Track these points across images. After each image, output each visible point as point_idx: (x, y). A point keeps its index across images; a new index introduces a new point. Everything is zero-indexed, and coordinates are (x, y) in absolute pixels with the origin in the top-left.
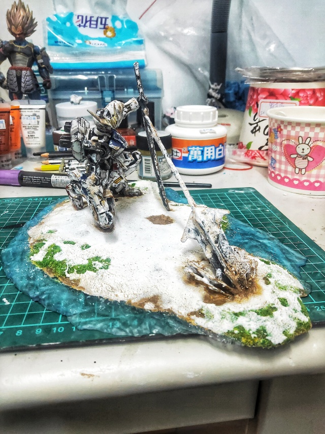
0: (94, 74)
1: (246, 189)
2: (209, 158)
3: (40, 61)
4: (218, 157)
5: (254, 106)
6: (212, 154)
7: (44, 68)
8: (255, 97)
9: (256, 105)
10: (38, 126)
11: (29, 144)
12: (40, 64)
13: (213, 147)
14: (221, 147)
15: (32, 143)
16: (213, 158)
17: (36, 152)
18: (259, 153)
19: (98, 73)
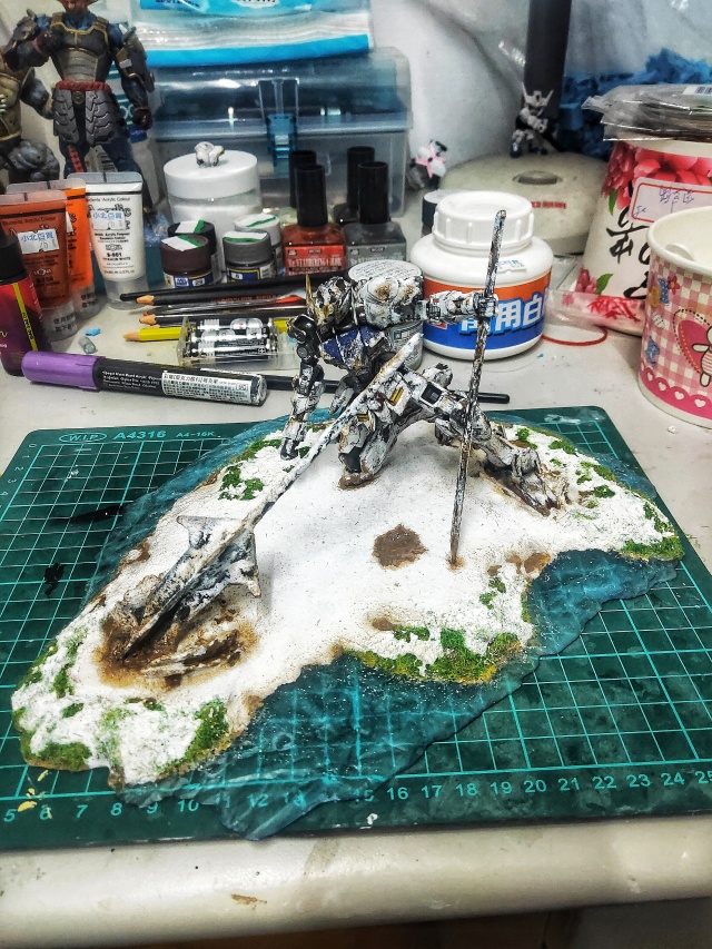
0: (249, 77)
1: (584, 411)
2: (508, 325)
3: (125, 63)
4: (527, 322)
5: (622, 189)
6: (513, 317)
7: (134, 79)
8: (626, 169)
9: (626, 189)
10: (127, 231)
11: (110, 272)
12: (125, 71)
13: (518, 303)
14: (536, 299)
15: (118, 270)
16: (516, 325)
17: (126, 291)
18: (625, 305)
19: (259, 71)
